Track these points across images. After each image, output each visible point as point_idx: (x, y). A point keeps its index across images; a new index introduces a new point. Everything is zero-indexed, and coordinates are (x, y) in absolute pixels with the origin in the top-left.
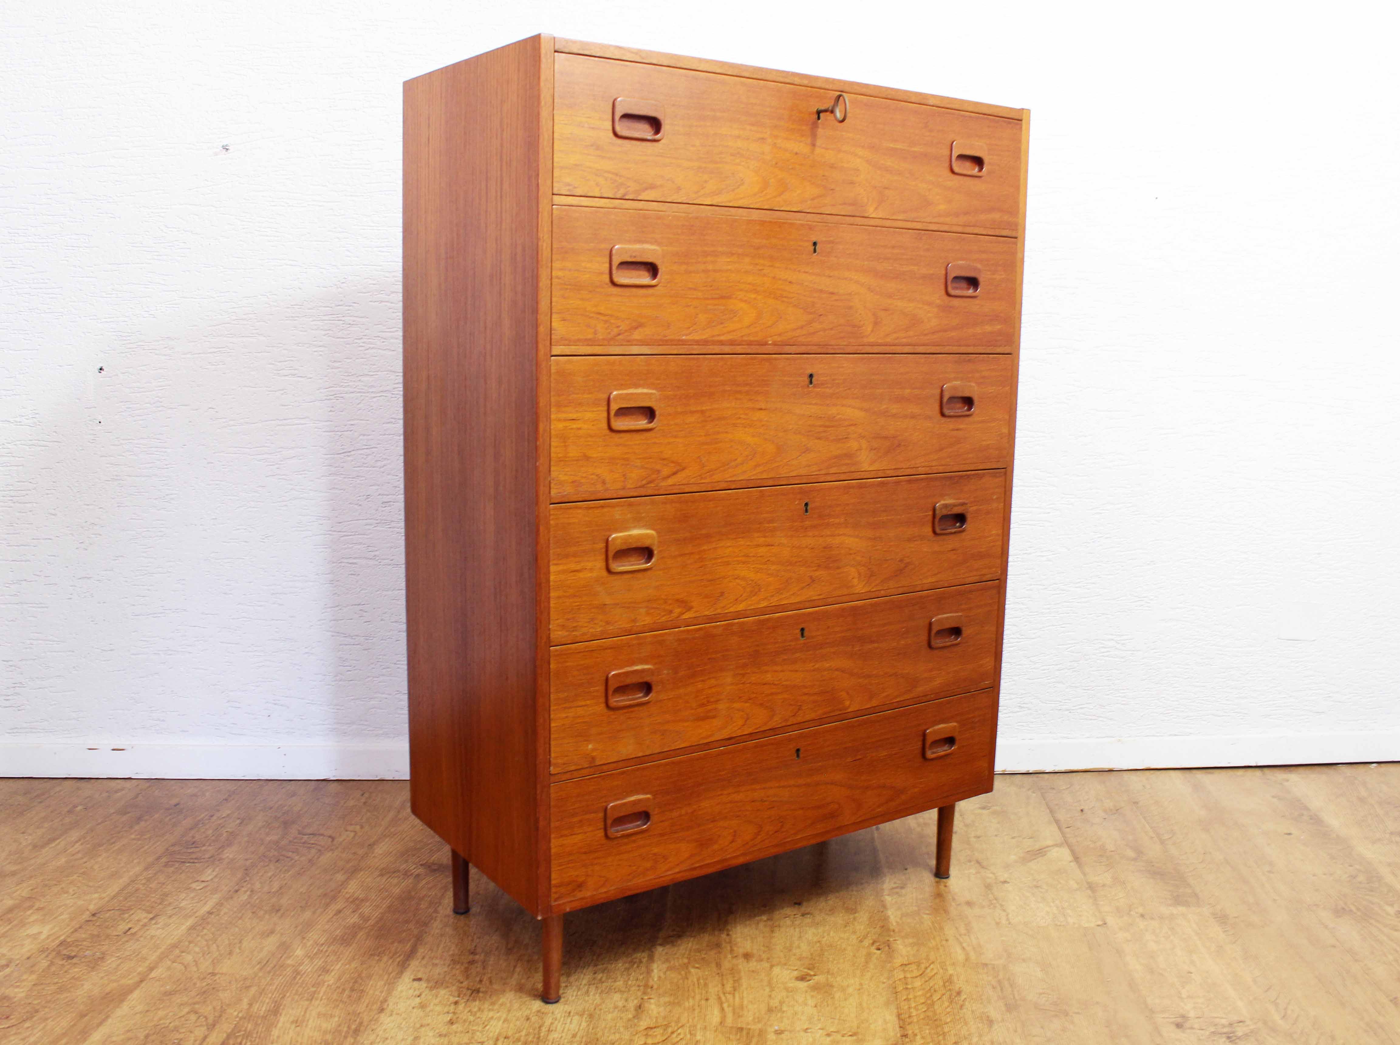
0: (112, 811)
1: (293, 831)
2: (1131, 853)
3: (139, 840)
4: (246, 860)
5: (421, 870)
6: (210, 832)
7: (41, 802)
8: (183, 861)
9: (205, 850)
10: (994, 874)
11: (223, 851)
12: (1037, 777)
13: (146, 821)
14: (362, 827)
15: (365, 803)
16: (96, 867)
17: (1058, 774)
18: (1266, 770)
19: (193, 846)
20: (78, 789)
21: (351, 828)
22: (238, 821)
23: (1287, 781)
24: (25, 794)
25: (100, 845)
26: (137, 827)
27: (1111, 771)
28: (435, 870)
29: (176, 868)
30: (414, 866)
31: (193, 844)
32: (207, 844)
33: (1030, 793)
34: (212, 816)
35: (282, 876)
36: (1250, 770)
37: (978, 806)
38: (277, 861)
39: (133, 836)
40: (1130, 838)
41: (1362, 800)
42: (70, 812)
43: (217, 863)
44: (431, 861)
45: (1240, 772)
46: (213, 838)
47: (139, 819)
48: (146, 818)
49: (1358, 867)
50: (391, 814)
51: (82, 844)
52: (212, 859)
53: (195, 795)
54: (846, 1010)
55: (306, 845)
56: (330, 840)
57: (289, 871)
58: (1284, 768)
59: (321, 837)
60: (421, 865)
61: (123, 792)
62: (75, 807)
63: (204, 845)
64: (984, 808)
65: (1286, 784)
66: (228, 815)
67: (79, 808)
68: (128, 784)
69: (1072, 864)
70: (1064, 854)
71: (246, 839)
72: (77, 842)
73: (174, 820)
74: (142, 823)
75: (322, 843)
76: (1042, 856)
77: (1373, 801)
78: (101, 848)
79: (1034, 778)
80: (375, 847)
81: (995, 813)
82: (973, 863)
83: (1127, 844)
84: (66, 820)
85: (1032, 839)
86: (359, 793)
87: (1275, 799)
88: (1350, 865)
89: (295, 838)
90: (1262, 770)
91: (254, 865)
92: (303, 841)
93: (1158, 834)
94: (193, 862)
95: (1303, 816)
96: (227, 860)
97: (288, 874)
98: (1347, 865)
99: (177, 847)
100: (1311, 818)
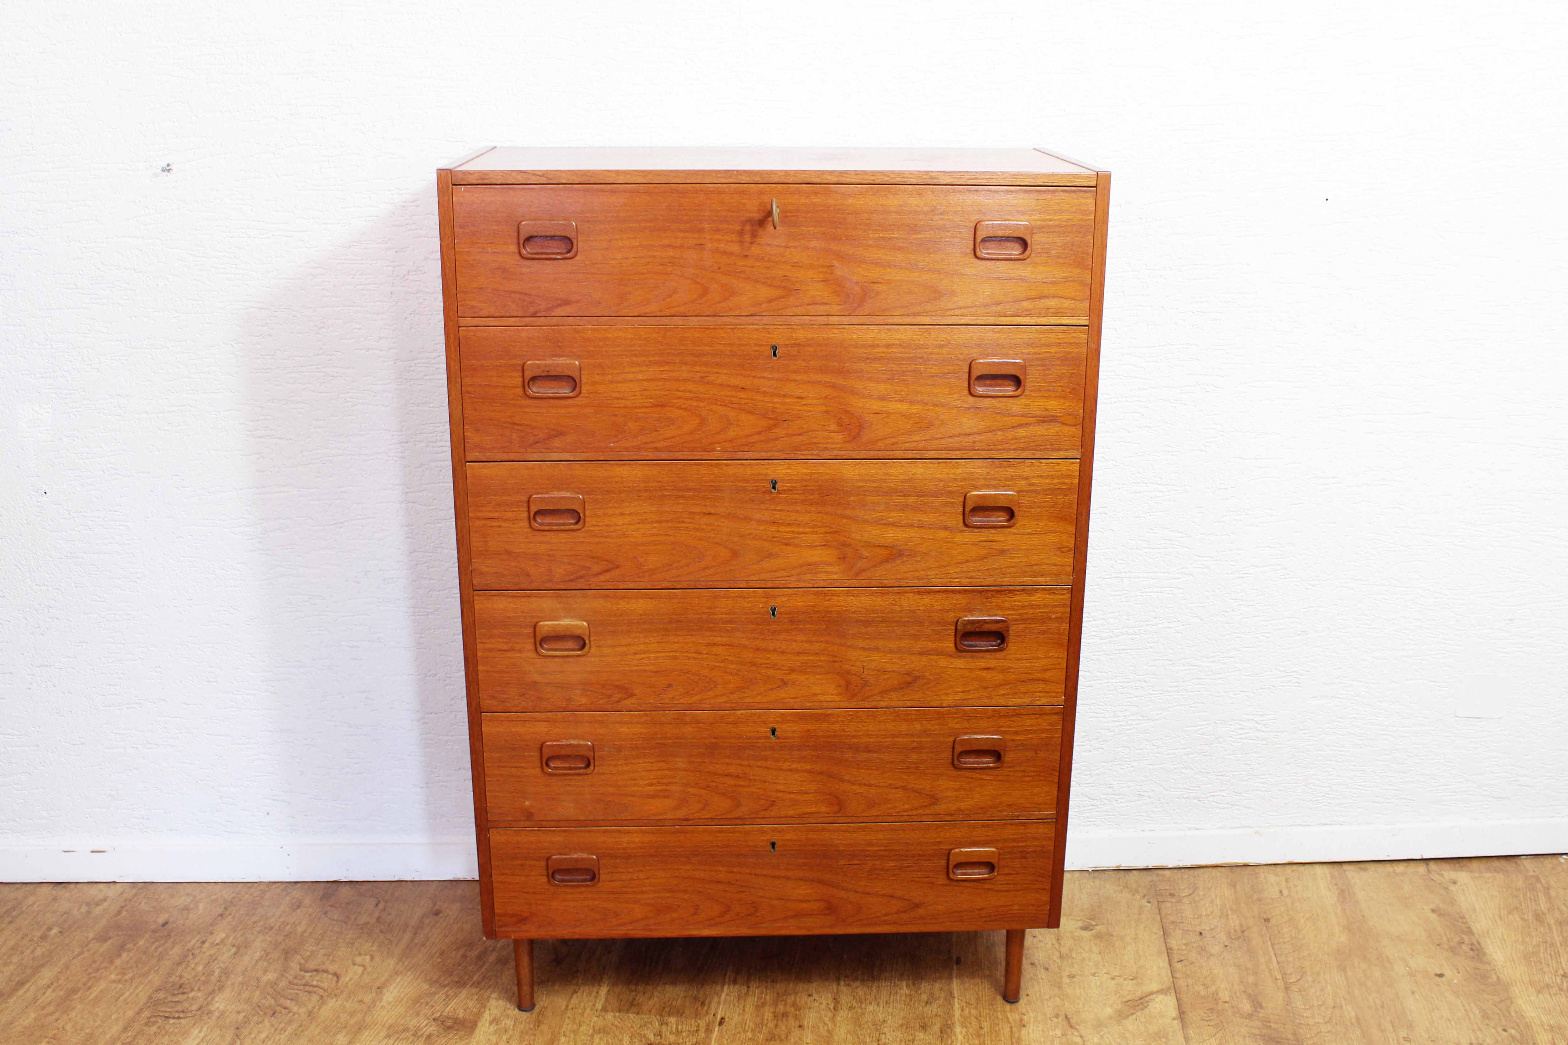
0: (92, 935)
1: (294, 965)
2: (1246, 1006)
3: (119, 981)
4: (239, 1013)
5: (433, 1029)
6: (200, 968)
7: (10, 922)
8: (167, 1015)
9: (192, 999)
10: (1081, 1037)
11: (213, 998)
12: (1157, 875)
13: (129, 951)
14: (372, 958)
15: (378, 919)
16: (69, 1027)
17: (1183, 870)
18: (1430, 867)
19: (181, 990)
20: (55, 898)
21: (358, 960)
22: (234, 950)
23: (1455, 884)
25: (74, 991)
26: (118, 962)
27: (1246, 866)
28: (449, 1028)
29: (159, 1027)
30: (425, 1023)
31: (180, 987)
32: (196, 989)
33: (1144, 902)
34: (204, 942)
35: (277, 1038)
36: (1412, 864)
37: (1080, 924)
38: (274, 1014)
39: (113, 977)
40: (1251, 979)
41: (1539, 917)
42: (44, 937)
43: (205, 1018)
44: (445, 1014)
45: (1401, 868)
46: (203, 978)
47: (122, 947)
48: (129, 946)
49: (1513, 1032)
50: (407, 936)
51: (54, 990)
52: (199, 1013)
53: (187, 910)
55: (307, 988)
56: (335, 979)
57: (285, 1031)
58: (1452, 863)
59: (325, 975)
60: (434, 1019)
61: (106, 904)
62: (50, 929)
63: (192, 990)
64: (1085, 928)
65: (1453, 888)
66: (222, 941)
67: (55, 930)
68: (111, 890)
69: (1175, 1022)
70: (1169, 1005)
71: (240, 979)
72: (49, 987)
73: (160, 949)
74: (124, 955)
75: (325, 985)
76: (1142, 1009)
77: (1552, 922)
78: (75, 997)
79: (1153, 877)
80: (385, 990)
81: (1099, 936)
82: (1060, 1019)
83: (1244, 992)
84: (39, 952)
85: (1135, 981)
86: (373, 901)
87: (1434, 916)
88: (1505, 1030)
89: (295, 978)
90: (1427, 865)
91: (246, 1021)
92: (304, 981)
93: (1284, 974)
94: (179, 1018)
95: (1464, 947)
96: (217, 1014)
97: (283, 1036)
98: (1500, 1029)
99: (161, 995)
100: (1472, 950)
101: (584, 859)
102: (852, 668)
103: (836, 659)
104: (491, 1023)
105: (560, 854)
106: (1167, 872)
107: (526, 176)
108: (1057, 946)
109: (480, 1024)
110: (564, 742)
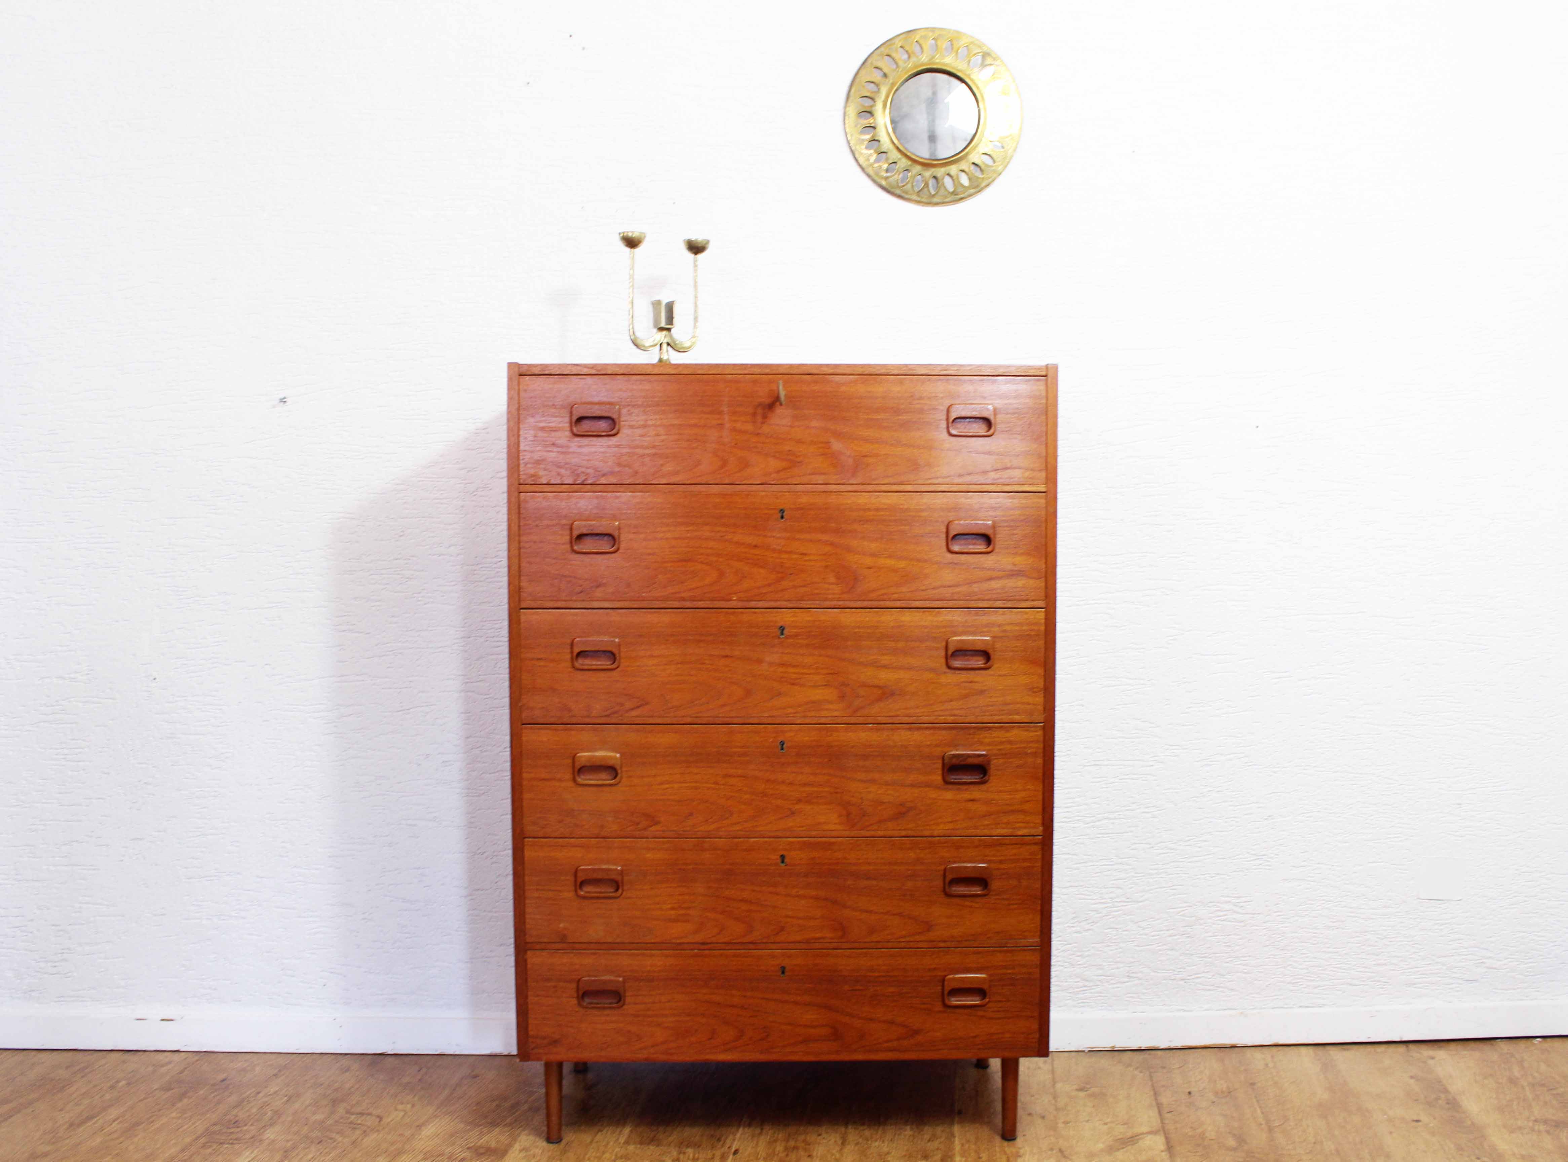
0: (156, 1087)
1: (341, 1110)
2: (1231, 1142)
3: (179, 1118)
4: (288, 1141)
5: (467, 1154)
6: (254, 1110)
7: (83, 1077)
8: (222, 1141)
9: (246, 1131)
11: (265, 1131)
12: (1150, 1054)
13: (190, 1098)
14: (413, 1106)
15: (420, 1080)
16: (131, 1147)
17: (1174, 1051)
18: (1411, 1046)
19: (235, 1125)
20: (124, 1062)
21: (400, 1107)
22: (286, 1099)
23: (1433, 1058)
24: (67, 1068)
25: (138, 1124)
26: (179, 1105)
27: (1233, 1047)
28: (482, 1154)
29: (214, 1150)
30: (460, 1150)
31: (235, 1123)
32: (250, 1124)
33: (1136, 1072)
34: (258, 1093)
37: (1075, 1087)
38: (320, 1143)
39: (174, 1115)
40: (1236, 1124)
41: (1513, 1081)
42: (112, 1087)
43: (257, 1144)
44: (479, 1144)
45: (1382, 1048)
46: (256, 1117)
47: (184, 1095)
48: (190, 1094)
50: (447, 1092)
51: (119, 1123)
52: (251, 1140)
53: (244, 1070)
55: (352, 1125)
56: (378, 1120)
57: (330, 1154)
58: (1430, 1044)
59: (369, 1117)
60: (468, 1148)
61: (170, 1066)
62: (118, 1082)
63: (246, 1125)
64: (1081, 1090)
65: (1431, 1062)
66: (275, 1092)
67: (123, 1083)
68: (176, 1057)
69: (1164, 1153)
70: (1158, 1142)
71: (290, 1118)
72: (116, 1120)
73: (218, 1097)
74: (185, 1101)
75: (369, 1123)
76: (1133, 1145)
77: (1525, 1084)
78: (139, 1127)
79: (1145, 1055)
80: (423, 1128)
81: (1093, 1095)
82: (1054, 1152)
83: (1229, 1133)
84: (108, 1097)
85: (1126, 1126)
86: (416, 1068)
87: (1412, 1081)
88: (1478, 1158)
89: (342, 1118)
90: (1407, 1046)
91: (294, 1147)
92: (350, 1121)
93: (1268, 1122)
94: (232, 1144)
95: (1440, 1102)
96: (267, 1142)
97: (327, 1158)
98: (1473, 1158)
99: (217, 1128)
100: (1448, 1103)
101: (612, 981)
102: (852, 799)
103: (838, 790)
104: (521, 1151)
105: (589, 976)
106: (1159, 1053)
107: (579, 368)
108: (1053, 1102)
109: (510, 1152)
110: (597, 867)
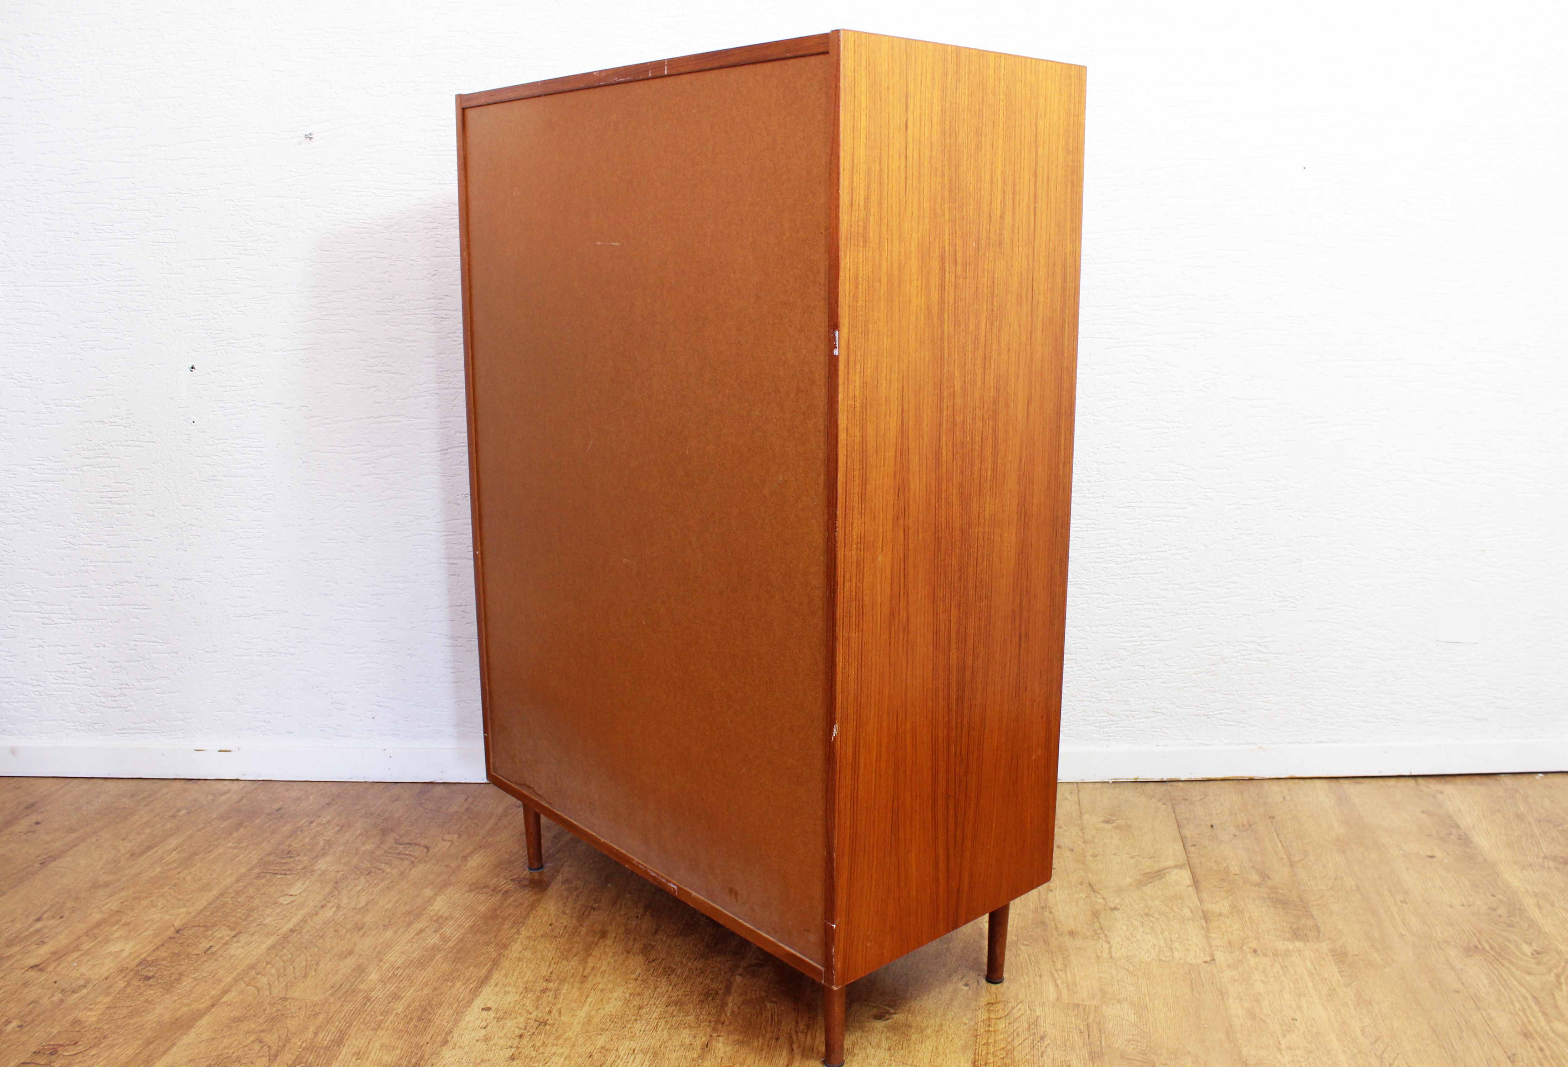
0: (214, 816)
1: (390, 840)
2: (1255, 877)
3: (235, 848)
4: (338, 872)
5: (510, 886)
6: (307, 840)
7: (146, 805)
8: (275, 872)
9: (299, 861)
10: (1104, 899)
11: (317, 861)
12: (1172, 786)
13: (246, 827)
14: (460, 836)
15: (467, 809)
16: (188, 878)
17: (1194, 783)
18: (1420, 780)
19: (289, 855)
20: (185, 790)
21: (447, 837)
22: (337, 828)
23: (1442, 793)
24: (132, 796)
25: (196, 854)
26: (235, 835)
27: (1251, 779)
28: (525, 886)
29: (267, 880)
30: (504, 882)
31: (288, 853)
32: (302, 854)
33: (1160, 804)
34: (312, 822)
35: (371, 890)
36: (1402, 779)
37: (1102, 819)
38: (369, 873)
39: (230, 844)
40: (1258, 859)
41: (1519, 817)
42: (173, 816)
43: (308, 875)
44: (522, 875)
45: (1392, 782)
46: (309, 847)
47: (241, 824)
48: (246, 824)
49: (1501, 897)
50: (491, 822)
51: (178, 853)
52: (303, 871)
53: (299, 799)
54: (920, 1055)
55: (400, 856)
56: (426, 850)
57: (378, 885)
58: (1438, 779)
59: (417, 847)
60: (512, 880)
61: (228, 795)
62: (179, 811)
63: (299, 855)
64: (1107, 822)
65: (1439, 796)
66: (328, 822)
67: (183, 812)
68: (235, 786)
69: (1190, 888)
70: (1185, 876)
71: (341, 848)
72: (174, 850)
73: (273, 826)
74: (242, 830)
75: (417, 854)
76: (1160, 879)
77: (1532, 820)
78: (197, 857)
79: (1167, 787)
80: (469, 859)
81: (1118, 827)
82: (1084, 885)
83: (1253, 867)
84: (168, 826)
85: (1153, 859)
86: (463, 797)
87: (1423, 816)
88: (1493, 896)
89: (390, 848)
90: (1416, 781)
91: (344, 878)
92: (397, 851)
93: (1289, 856)
94: (285, 874)
95: (1452, 837)
96: (319, 872)
97: (377, 889)
98: (1489, 895)
99: (271, 858)
100: (1460, 839)
104: (563, 883)
106: (1181, 784)
108: (1081, 834)
109: (553, 884)
